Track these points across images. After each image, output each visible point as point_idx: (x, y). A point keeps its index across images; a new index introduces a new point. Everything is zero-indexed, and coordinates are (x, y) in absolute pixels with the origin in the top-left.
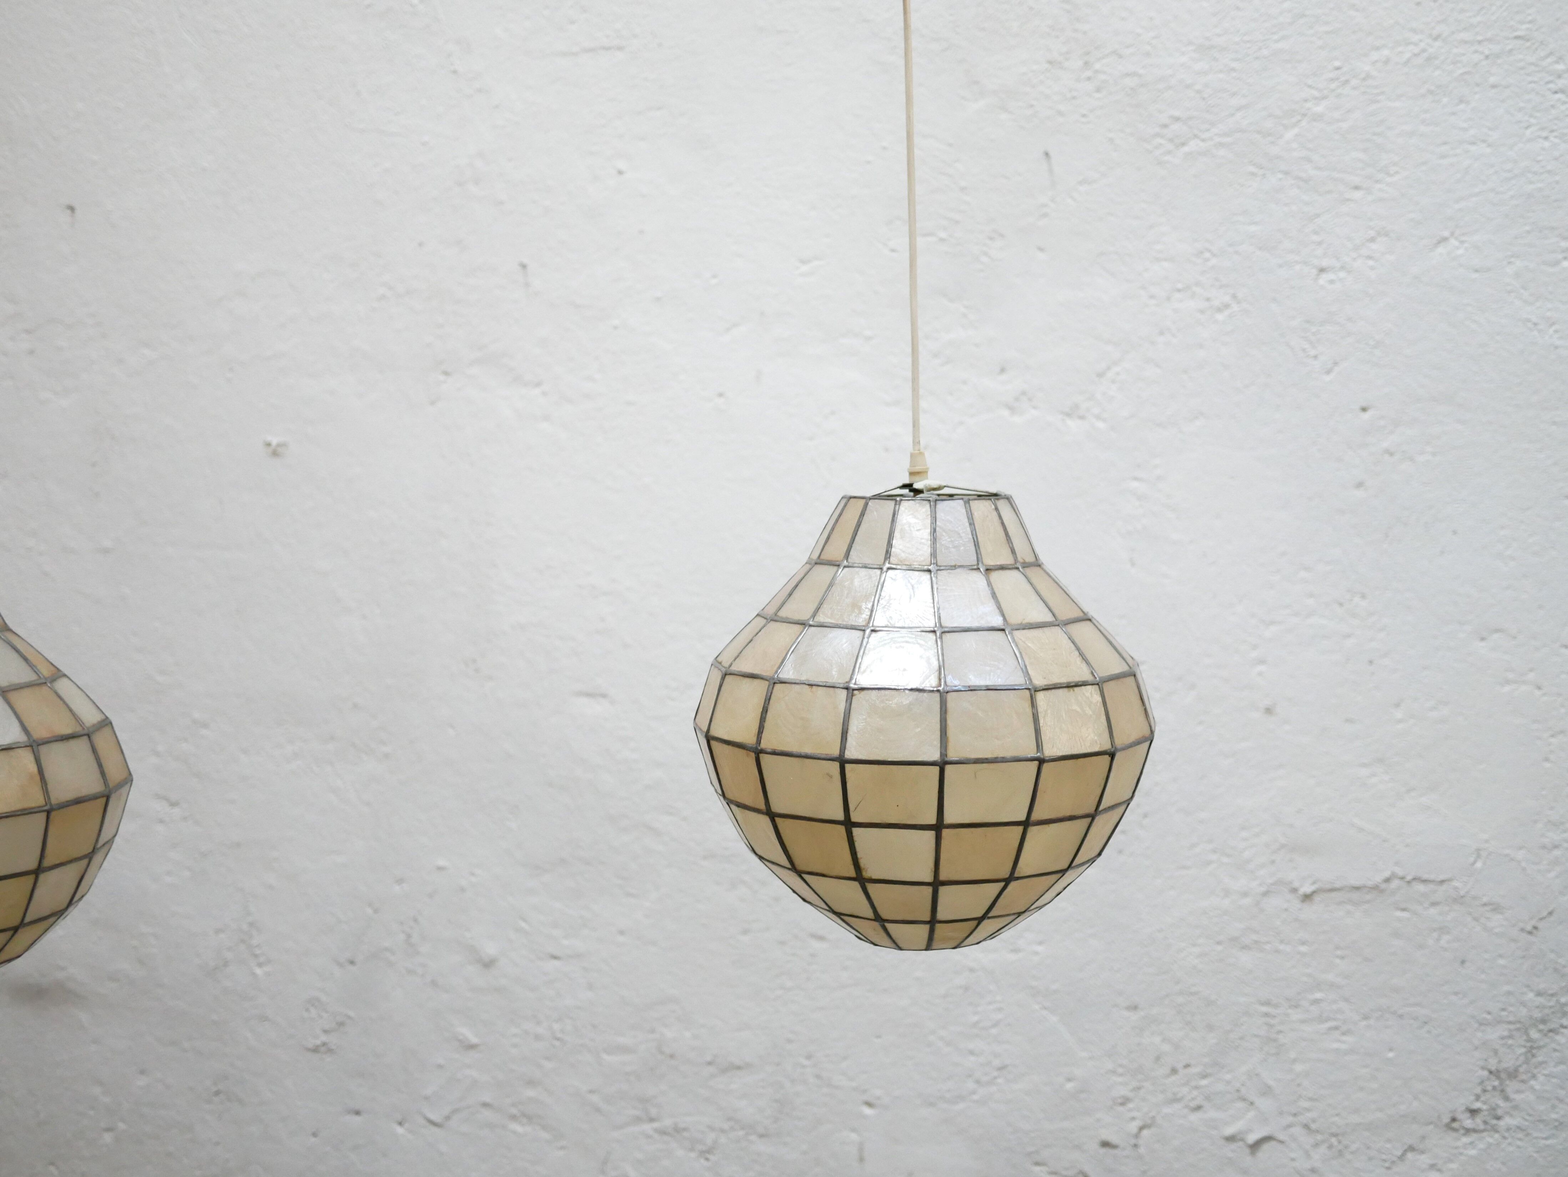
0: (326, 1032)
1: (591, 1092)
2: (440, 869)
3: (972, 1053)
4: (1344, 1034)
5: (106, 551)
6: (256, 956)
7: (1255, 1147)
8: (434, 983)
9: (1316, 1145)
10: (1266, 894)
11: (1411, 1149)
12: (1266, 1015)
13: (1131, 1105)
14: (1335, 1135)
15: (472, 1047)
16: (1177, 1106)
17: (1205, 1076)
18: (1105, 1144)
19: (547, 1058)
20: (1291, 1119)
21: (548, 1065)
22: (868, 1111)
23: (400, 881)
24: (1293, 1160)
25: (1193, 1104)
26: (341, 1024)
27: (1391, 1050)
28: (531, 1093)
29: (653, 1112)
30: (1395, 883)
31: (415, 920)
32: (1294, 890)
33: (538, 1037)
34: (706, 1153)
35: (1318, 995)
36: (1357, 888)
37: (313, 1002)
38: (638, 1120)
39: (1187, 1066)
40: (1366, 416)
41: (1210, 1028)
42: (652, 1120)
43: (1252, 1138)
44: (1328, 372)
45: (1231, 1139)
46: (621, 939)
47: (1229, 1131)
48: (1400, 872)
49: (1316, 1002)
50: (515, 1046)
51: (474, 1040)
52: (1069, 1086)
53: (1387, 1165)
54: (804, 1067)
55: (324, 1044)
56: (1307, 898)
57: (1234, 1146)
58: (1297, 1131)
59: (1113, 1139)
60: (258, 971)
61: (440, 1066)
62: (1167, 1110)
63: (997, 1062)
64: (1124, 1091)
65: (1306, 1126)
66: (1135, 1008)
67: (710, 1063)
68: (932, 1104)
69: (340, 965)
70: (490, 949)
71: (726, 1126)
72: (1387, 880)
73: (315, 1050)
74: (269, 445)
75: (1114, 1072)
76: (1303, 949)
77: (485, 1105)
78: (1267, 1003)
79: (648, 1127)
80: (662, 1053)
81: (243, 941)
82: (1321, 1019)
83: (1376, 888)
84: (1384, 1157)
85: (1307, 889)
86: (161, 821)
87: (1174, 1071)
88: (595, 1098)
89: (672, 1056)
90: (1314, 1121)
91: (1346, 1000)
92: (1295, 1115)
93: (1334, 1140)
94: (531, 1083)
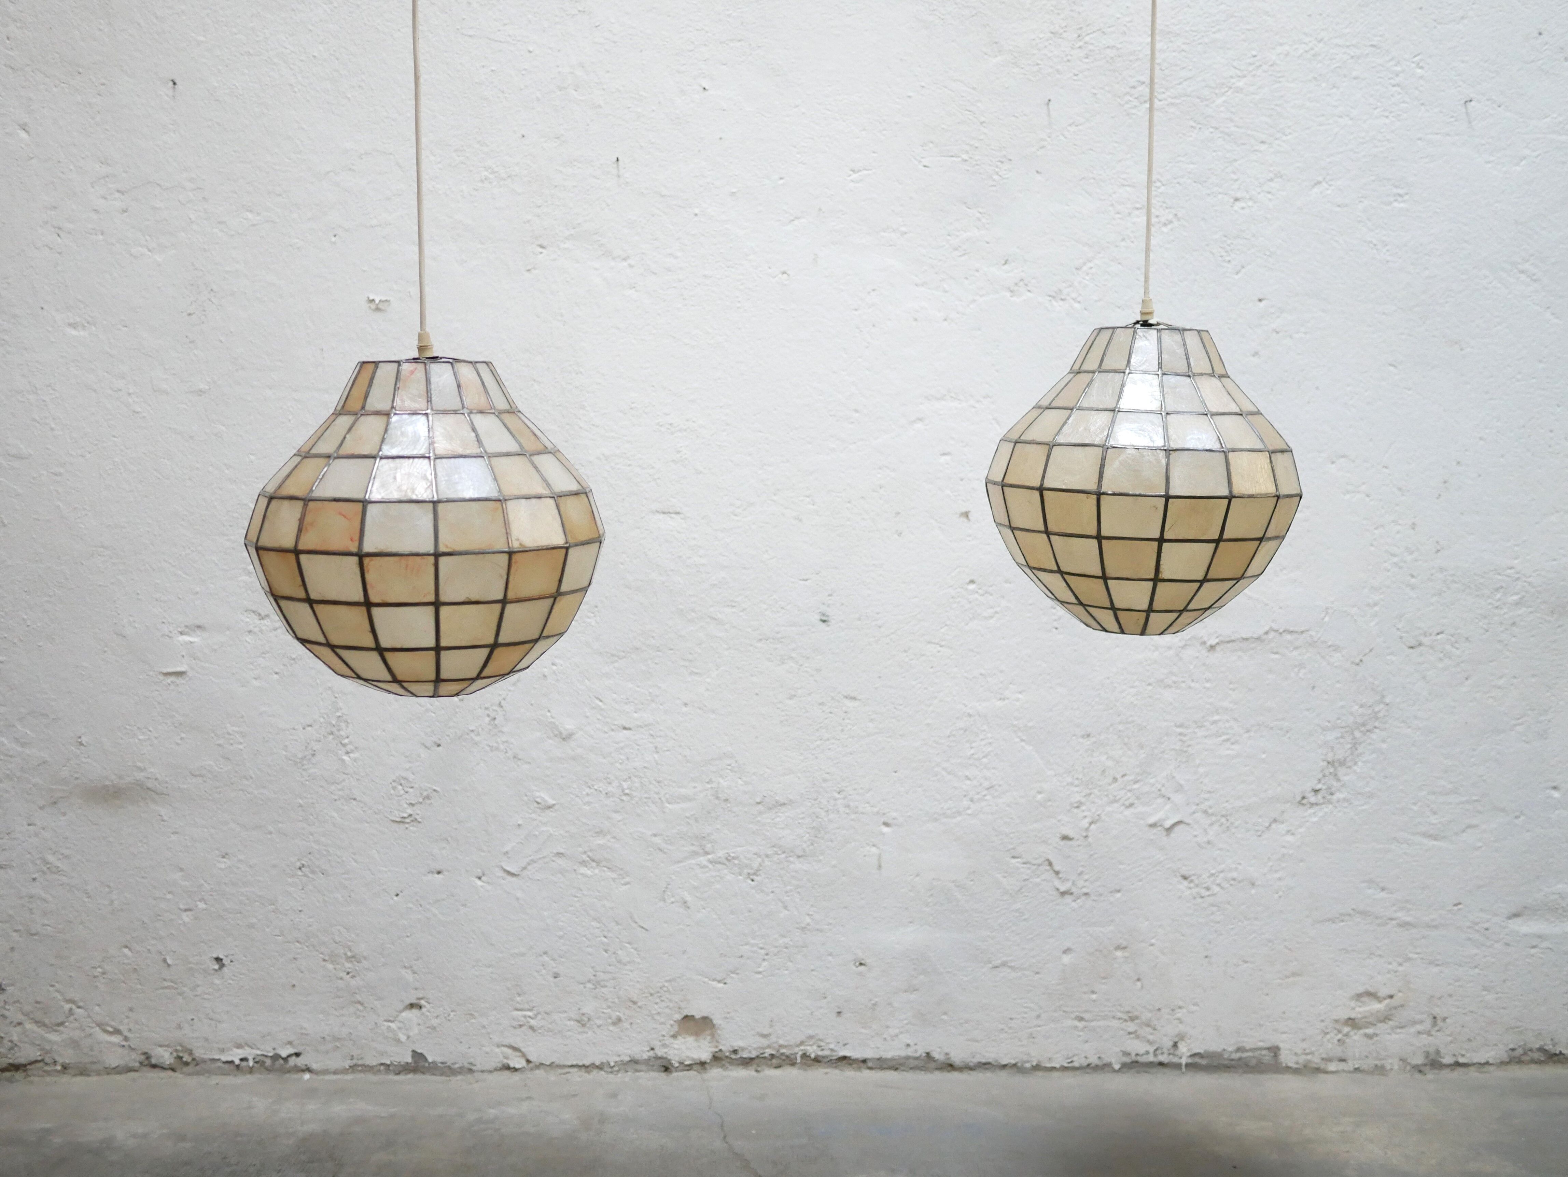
0: (412, 805)
1: (655, 835)
3: (968, 778)
4: (1233, 744)
5: (201, 392)
6: (344, 745)
7: (1169, 830)
9: (1212, 824)
10: (1183, 647)
11: (1275, 821)
12: (1181, 734)
13: (1083, 808)
16: (1116, 805)
17: (1136, 782)
18: (1065, 838)
19: (617, 812)
20: (1194, 808)
21: (617, 817)
22: (885, 829)
24: (1195, 836)
25: (1127, 803)
26: (428, 797)
27: (1264, 753)
28: (600, 841)
29: (709, 847)
30: (1272, 634)
31: (500, 705)
34: (751, 877)
35: (1216, 718)
36: (1246, 639)
37: (400, 781)
38: (695, 854)
41: (1141, 747)
42: (707, 853)
43: (1168, 824)
45: (1153, 826)
46: (684, 709)
47: (1152, 820)
48: (1275, 627)
49: (1215, 722)
50: (588, 803)
51: (551, 802)
52: (1039, 797)
53: (1259, 833)
54: (836, 800)
56: (1212, 648)
57: (1155, 831)
58: (1198, 815)
59: (1071, 834)
60: (345, 758)
62: (1108, 809)
63: (986, 784)
64: (1078, 797)
65: (1205, 812)
68: (936, 820)
70: (569, 725)
71: (770, 852)
72: (1266, 633)
75: (1072, 784)
76: (1208, 685)
77: (559, 854)
79: (703, 860)
80: (718, 798)
82: (1217, 735)
83: (1259, 639)
84: (1257, 828)
85: (1213, 642)
87: (1115, 780)
88: (657, 840)
89: (726, 800)
90: (1211, 807)
91: (1235, 720)
92: (1198, 804)
93: (1223, 820)
94: (600, 833)
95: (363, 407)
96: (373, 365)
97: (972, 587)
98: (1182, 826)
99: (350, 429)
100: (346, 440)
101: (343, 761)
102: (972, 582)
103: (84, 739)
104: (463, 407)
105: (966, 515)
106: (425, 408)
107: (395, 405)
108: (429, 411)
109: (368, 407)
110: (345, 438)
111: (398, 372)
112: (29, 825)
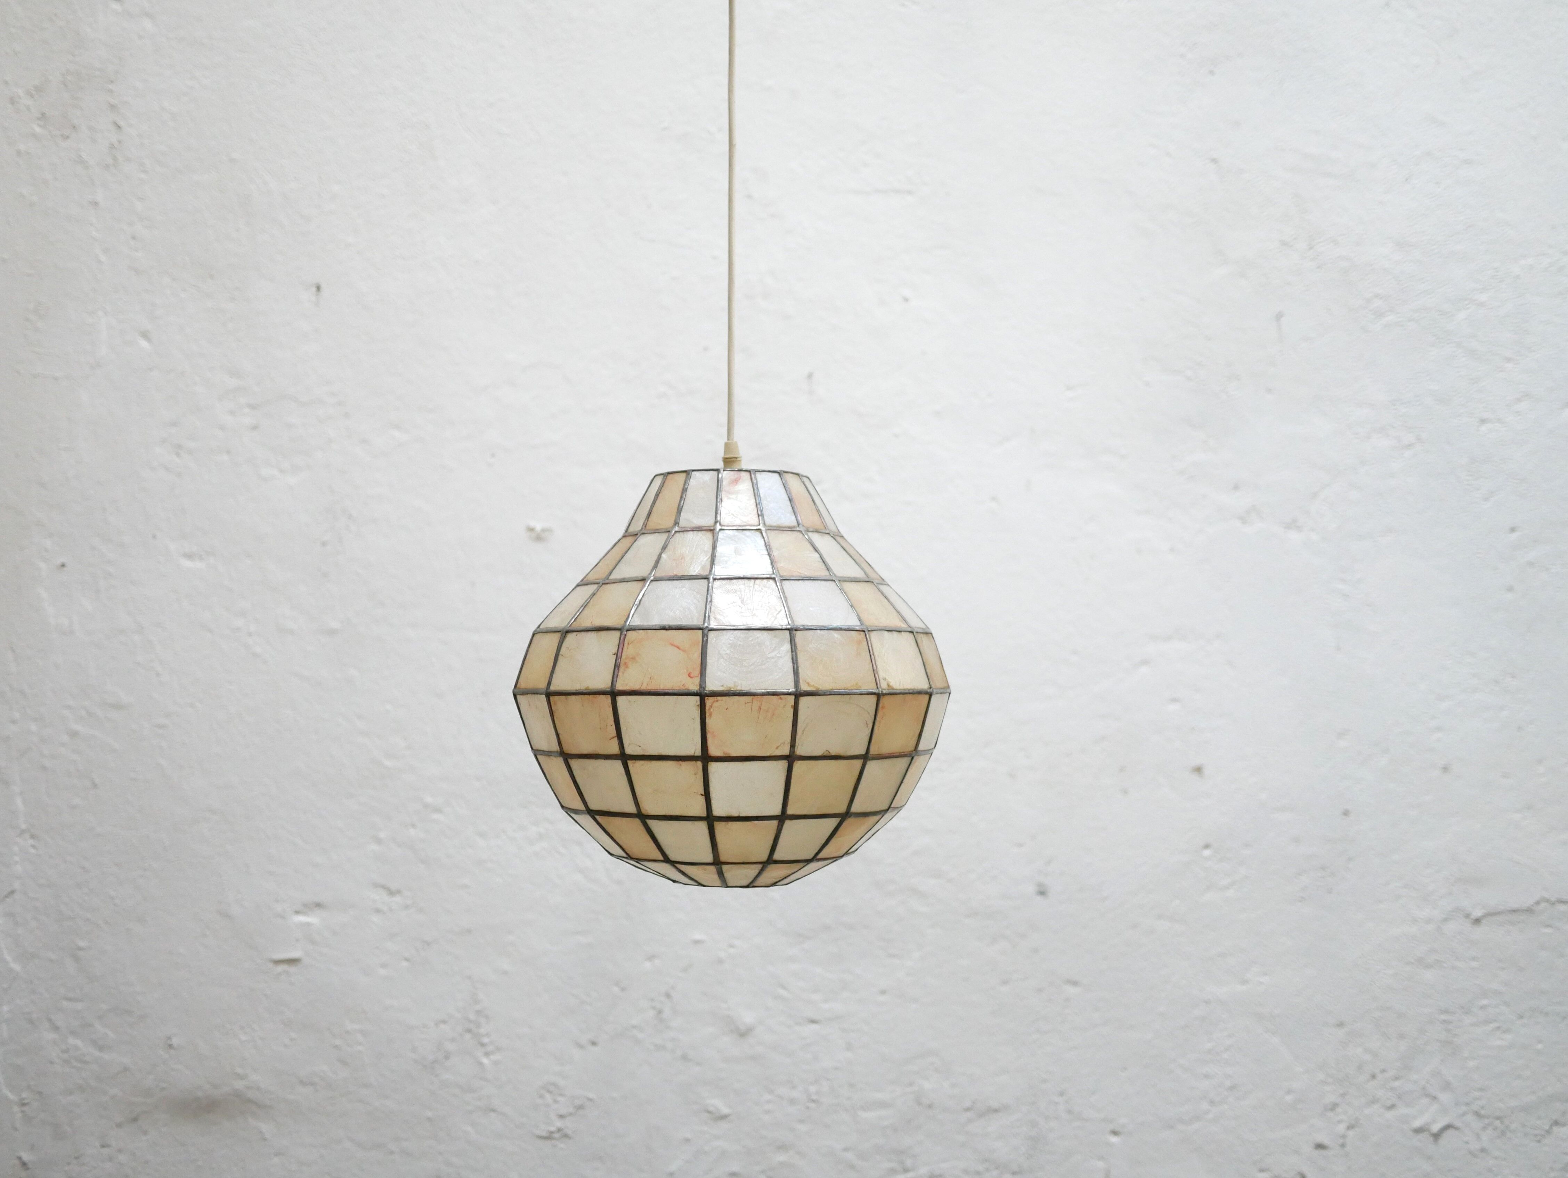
0: (561, 1117)
1: (846, 1150)
2: (697, 942)
3: (1206, 1076)
4: (1504, 1032)
5: (332, 632)
6: (483, 1045)
7: (1436, 1136)
8: (685, 1058)
9: (1484, 1128)
10: (1446, 920)
11: (1556, 1123)
12: (1444, 1022)
13: (1339, 1110)
14: (1498, 1118)
15: (723, 1117)
16: (1376, 1107)
17: (1396, 1078)
18: (1320, 1146)
19: (801, 1121)
20: (1464, 1108)
21: (803, 1128)
22: (1114, 1139)
23: (651, 958)
24: (1467, 1143)
25: (1389, 1103)
26: (580, 1107)
27: (1540, 1042)
28: (782, 1158)
29: (909, 1162)
30: (1543, 905)
31: (668, 996)
32: (1467, 916)
33: (792, 1101)
35: (1485, 1002)
36: (1514, 911)
39: (1383, 1071)
40: (1514, 536)
41: (1402, 1036)
43: (1436, 1128)
44: (1486, 499)
45: (1418, 1131)
46: (882, 998)
47: (1417, 1124)
48: (1547, 895)
49: (1483, 1007)
50: (768, 1112)
51: (725, 1111)
52: (1289, 1098)
53: (1539, 1138)
54: (1057, 1103)
55: (559, 1130)
56: (1477, 921)
57: (1420, 1136)
58: (1470, 1118)
59: (1326, 1141)
60: (485, 1061)
61: (687, 1140)
62: (1367, 1111)
63: (1228, 1083)
64: (1330, 1099)
65: (1477, 1114)
66: (1341, 1025)
67: (968, 1109)
68: (1171, 1127)
69: (581, 1046)
70: (747, 1018)
71: (980, 1168)
72: (1538, 903)
73: (549, 1137)
74: (531, 530)
75: (1324, 1082)
76: (1474, 964)
78: (1446, 1011)
80: (920, 1104)
81: (469, 1031)
82: (1487, 1022)
84: (1536, 1132)
85: (1478, 913)
86: (378, 911)
87: (1374, 1077)
88: (850, 1156)
89: (930, 1106)
90: (1483, 1108)
91: (1506, 1004)
92: (1467, 1104)
93: (1497, 1123)
94: (783, 1147)
95: (676, 523)
96: (684, 475)
97: (1207, 853)
98: (1450, 1132)
99: (664, 548)
100: (662, 561)
101: (481, 1064)
102: (1207, 846)
103: (175, 1041)
104: (798, 524)
105: (1198, 770)
106: (757, 523)
107: (719, 519)
108: (761, 527)
109: (683, 523)
110: (659, 557)
111: (718, 481)
112: (103, 1146)
